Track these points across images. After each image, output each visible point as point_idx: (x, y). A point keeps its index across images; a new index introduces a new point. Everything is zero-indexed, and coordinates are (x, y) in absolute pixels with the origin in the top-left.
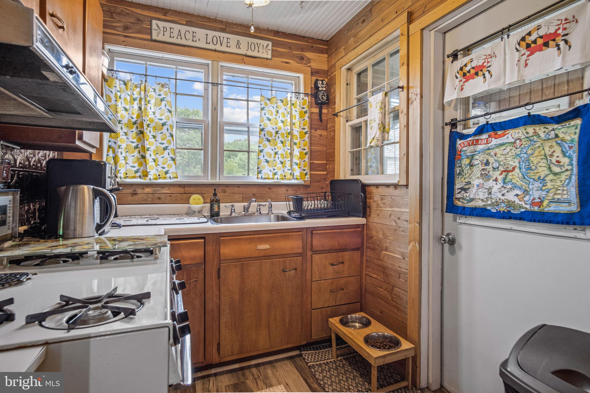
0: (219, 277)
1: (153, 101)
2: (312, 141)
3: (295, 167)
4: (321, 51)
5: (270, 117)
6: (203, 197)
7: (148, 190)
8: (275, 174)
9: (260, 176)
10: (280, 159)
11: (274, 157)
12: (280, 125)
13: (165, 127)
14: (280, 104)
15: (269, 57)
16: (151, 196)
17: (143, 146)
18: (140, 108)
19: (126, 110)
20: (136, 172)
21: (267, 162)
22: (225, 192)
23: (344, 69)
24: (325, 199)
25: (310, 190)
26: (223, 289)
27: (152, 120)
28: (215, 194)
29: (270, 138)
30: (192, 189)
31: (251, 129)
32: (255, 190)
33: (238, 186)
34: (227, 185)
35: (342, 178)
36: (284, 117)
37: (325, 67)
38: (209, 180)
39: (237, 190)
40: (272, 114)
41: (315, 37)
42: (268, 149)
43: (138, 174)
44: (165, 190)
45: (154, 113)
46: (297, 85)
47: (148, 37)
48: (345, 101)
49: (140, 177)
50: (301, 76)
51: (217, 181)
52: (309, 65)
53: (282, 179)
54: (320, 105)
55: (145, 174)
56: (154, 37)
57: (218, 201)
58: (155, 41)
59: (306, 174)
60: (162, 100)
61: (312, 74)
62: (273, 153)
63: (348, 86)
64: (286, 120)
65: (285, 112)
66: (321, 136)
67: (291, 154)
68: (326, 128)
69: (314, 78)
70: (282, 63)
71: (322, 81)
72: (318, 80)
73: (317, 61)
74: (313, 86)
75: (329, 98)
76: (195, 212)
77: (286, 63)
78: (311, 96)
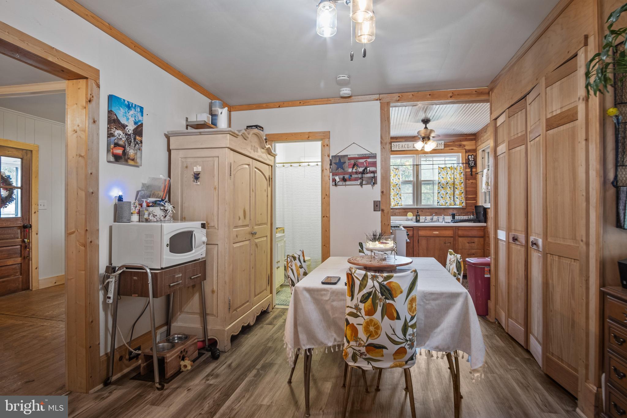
0: (418, 243)
2: (466, 186)
3: (456, 199)
4: (472, 140)
5: (443, 177)
6: (413, 214)
8: (447, 203)
9: (438, 204)
10: (449, 196)
11: (446, 195)
12: (449, 179)
13: (397, 185)
14: (448, 169)
15: (443, 148)
21: (442, 197)
22: (422, 211)
23: (480, 151)
24: (473, 215)
25: (466, 211)
26: (420, 247)
27: (392, 183)
28: (418, 212)
29: (443, 186)
30: (408, 210)
31: (434, 182)
32: (437, 211)
33: (429, 209)
34: (423, 209)
35: (480, 205)
36: (451, 175)
37: (474, 147)
38: (415, 207)
39: (428, 210)
40: (444, 175)
41: (468, 133)
42: (443, 192)
44: (397, 211)
45: (393, 180)
46: (458, 159)
48: (481, 167)
50: (460, 154)
51: (419, 207)
52: (464, 148)
53: (450, 205)
54: (471, 168)
56: (393, 149)
57: (419, 215)
58: (393, 151)
59: (462, 203)
60: (396, 175)
61: (466, 152)
62: (445, 193)
63: (483, 159)
64: (452, 177)
65: (451, 173)
66: (472, 183)
67: (454, 194)
68: (475, 179)
69: (467, 154)
70: (450, 149)
71: (471, 156)
72: (469, 155)
73: (469, 145)
74: (467, 158)
75: (475, 164)
76: (409, 220)
77: (452, 149)
78: (466, 163)
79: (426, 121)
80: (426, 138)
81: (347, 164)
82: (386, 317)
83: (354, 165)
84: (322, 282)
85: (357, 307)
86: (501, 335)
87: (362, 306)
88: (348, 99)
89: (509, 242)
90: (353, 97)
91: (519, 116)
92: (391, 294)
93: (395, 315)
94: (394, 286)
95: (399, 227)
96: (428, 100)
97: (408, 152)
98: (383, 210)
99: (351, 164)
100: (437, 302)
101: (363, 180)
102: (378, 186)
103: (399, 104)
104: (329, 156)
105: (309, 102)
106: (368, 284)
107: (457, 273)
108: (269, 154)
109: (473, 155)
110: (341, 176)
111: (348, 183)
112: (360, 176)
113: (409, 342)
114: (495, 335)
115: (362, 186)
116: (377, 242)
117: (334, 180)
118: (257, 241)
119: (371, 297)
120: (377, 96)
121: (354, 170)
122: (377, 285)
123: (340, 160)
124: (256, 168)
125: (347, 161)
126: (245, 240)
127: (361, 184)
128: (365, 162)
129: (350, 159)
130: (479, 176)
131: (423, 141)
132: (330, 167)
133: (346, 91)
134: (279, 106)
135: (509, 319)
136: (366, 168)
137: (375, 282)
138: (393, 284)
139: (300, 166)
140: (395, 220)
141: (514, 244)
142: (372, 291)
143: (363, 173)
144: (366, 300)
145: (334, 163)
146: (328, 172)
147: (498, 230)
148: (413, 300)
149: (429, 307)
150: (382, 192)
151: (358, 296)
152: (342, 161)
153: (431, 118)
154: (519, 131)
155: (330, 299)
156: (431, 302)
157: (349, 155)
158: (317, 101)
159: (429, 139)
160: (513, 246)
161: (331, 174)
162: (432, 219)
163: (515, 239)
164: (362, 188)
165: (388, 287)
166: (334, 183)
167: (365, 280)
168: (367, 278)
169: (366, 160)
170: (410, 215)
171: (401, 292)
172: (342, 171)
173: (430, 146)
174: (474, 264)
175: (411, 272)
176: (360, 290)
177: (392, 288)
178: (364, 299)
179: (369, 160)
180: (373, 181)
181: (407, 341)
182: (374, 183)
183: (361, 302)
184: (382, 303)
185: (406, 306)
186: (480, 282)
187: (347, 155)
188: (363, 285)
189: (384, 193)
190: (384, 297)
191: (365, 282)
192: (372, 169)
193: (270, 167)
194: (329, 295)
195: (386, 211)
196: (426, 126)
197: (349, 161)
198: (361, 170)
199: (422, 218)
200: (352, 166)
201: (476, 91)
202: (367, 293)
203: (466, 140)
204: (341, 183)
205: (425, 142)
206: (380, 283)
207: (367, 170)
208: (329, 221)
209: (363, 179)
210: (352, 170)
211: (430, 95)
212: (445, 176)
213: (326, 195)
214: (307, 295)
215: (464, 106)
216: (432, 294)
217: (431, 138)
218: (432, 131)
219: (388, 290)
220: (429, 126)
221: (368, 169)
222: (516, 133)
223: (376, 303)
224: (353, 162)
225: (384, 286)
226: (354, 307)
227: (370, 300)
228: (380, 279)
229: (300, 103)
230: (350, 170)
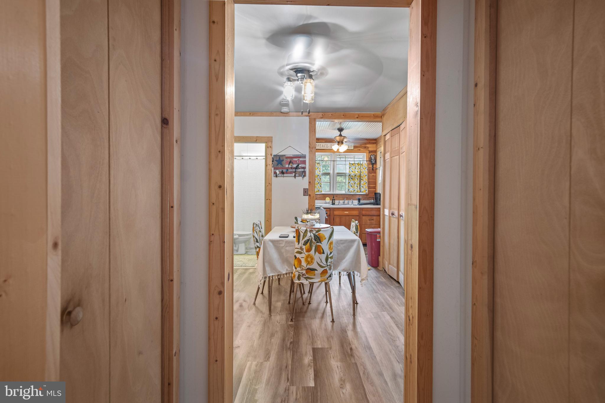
0: (334, 220)
2: (369, 178)
3: (361, 188)
4: (373, 143)
5: (353, 170)
6: (330, 198)
8: (355, 190)
9: (349, 191)
10: (357, 185)
11: (354, 185)
12: (357, 172)
13: (319, 176)
14: (356, 165)
15: (353, 149)
21: (351, 186)
22: (337, 197)
23: (379, 152)
24: (373, 200)
25: (368, 196)
28: (333, 197)
29: (352, 178)
30: (326, 196)
31: (346, 174)
32: (347, 196)
34: (338, 194)
35: (378, 192)
36: (358, 170)
37: (375, 149)
38: (331, 193)
39: (341, 196)
41: (371, 138)
42: (352, 182)
44: (319, 196)
45: (317, 173)
46: (364, 157)
48: (379, 164)
50: (365, 154)
51: (334, 193)
52: (368, 149)
53: (357, 192)
54: (373, 164)
57: (334, 200)
59: (366, 190)
61: (369, 152)
62: (353, 183)
63: (381, 158)
64: (359, 171)
65: (358, 168)
66: (373, 176)
67: (360, 183)
68: (375, 173)
69: (370, 154)
70: (358, 150)
71: (373, 155)
72: (371, 155)
73: (371, 147)
74: (370, 157)
75: (376, 162)
76: (327, 203)
77: (359, 150)
78: (369, 161)
79: (341, 130)
80: (340, 143)
81: (284, 162)
82: (317, 253)
83: (290, 162)
84: (279, 236)
85: (301, 248)
86: (385, 276)
87: (304, 247)
88: (286, 114)
89: (390, 216)
90: (290, 113)
91: (396, 137)
92: (320, 240)
93: (322, 251)
95: (320, 208)
96: (342, 118)
97: (327, 151)
98: (310, 195)
99: (287, 162)
100: (344, 245)
101: (296, 173)
102: (307, 178)
103: (322, 120)
104: (271, 155)
105: (256, 114)
106: (308, 234)
107: (356, 231)
109: (374, 155)
110: (281, 170)
111: (285, 175)
112: (294, 170)
113: (329, 267)
114: (382, 277)
116: (309, 215)
117: (275, 173)
119: (309, 242)
120: (307, 114)
121: (290, 166)
122: (312, 235)
123: (279, 158)
125: (285, 159)
127: (295, 176)
129: (287, 158)
130: (378, 171)
131: (338, 145)
132: (272, 163)
133: (285, 109)
135: (390, 265)
136: (298, 165)
137: (311, 233)
138: (321, 234)
139: (243, 159)
140: (318, 203)
141: (392, 217)
142: (309, 239)
143: (297, 168)
146: (270, 167)
147: (385, 209)
148: (331, 243)
149: (339, 248)
150: (310, 182)
151: (302, 242)
152: (281, 159)
153: (344, 128)
154: (396, 146)
155: (284, 246)
156: (341, 245)
157: (287, 155)
158: (264, 114)
159: (342, 143)
160: (392, 219)
161: (273, 168)
162: (344, 203)
163: (393, 214)
164: (295, 179)
165: (318, 236)
166: (275, 175)
167: (306, 232)
169: (298, 159)
170: (328, 200)
171: (325, 239)
172: (281, 166)
173: (343, 148)
174: (370, 232)
175: (331, 228)
176: (303, 238)
177: (320, 236)
178: (305, 243)
179: (301, 159)
180: (303, 174)
181: (328, 266)
182: (304, 176)
183: (304, 245)
184: (315, 245)
185: (328, 246)
186: (374, 244)
187: (285, 155)
188: (305, 236)
190: (316, 241)
191: (306, 234)
192: (303, 166)
194: (284, 243)
195: (312, 196)
196: (340, 133)
197: (286, 160)
198: (295, 166)
199: (337, 202)
201: (373, 115)
202: (307, 240)
203: (370, 143)
204: (280, 175)
205: (339, 145)
206: (314, 234)
207: (299, 166)
208: (271, 202)
209: (296, 172)
210: (289, 166)
211: (343, 115)
212: (354, 170)
213: (269, 183)
214: (271, 244)
215: (366, 124)
216: (341, 240)
217: (344, 142)
218: (345, 137)
219: (319, 238)
220: (343, 133)
221: (300, 165)
222: (394, 148)
223: (312, 245)
224: (289, 160)
225: (316, 235)
226: (299, 248)
227: (308, 244)
228: (314, 232)
229: (250, 114)
230: (287, 166)
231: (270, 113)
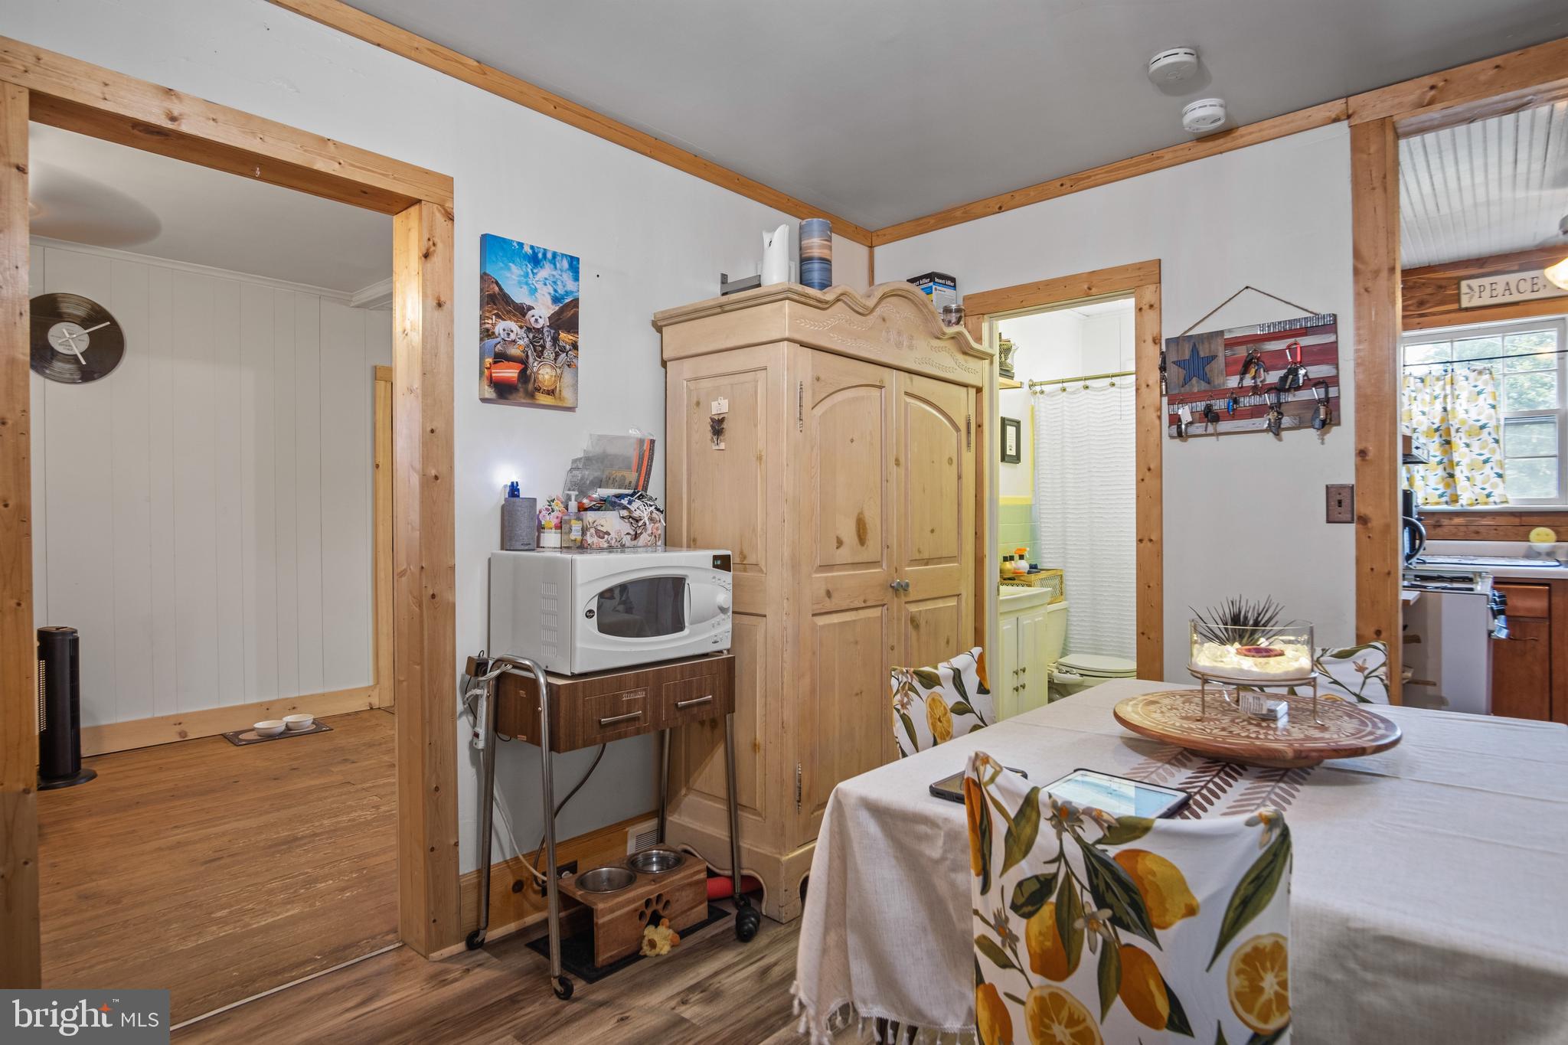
1: (1464, 395)
6: (1555, 532)
7: (1457, 521)
13: (1486, 430)
16: (1463, 529)
17: (1451, 461)
18: (1445, 409)
19: (1424, 413)
20: (1441, 496)
27: (1463, 422)
30: (1534, 519)
43: (1444, 499)
44: (1485, 522)
45: (1467, 412)
47: (1455, 306)
49: (1447, 503)
55: (1455, 499)
56: (1465, 303)
58: (1467, 309)
60: (1479, 393)
76: (1539, 554)
81: (1221, 361)
82: (1119, 1004)
83: (1247, 365)
84: (931, 787)
88: (1221, 141)
90: (1242, 131)
92: (1138, 907)
93: (1165, 1009)
94: (1154, 874)
95: (1470, 580)
97: (1534, 306)
98: (1363, 520)
99: (1236, 361)
101: (1280, 413)
102: (1344, 437)
103: (1435, 114)
104: (1156, 341)
105: (1090, 177)
106: (1039, 839)
108: (965, 353)
110: (1201, 406)
111: (1223, 426)
112: (1268, 399)
115: (1277, 434)
116: (1232, 649)
118: (914, 609)
119: (1053, 899)
120: (1338, 106)
121: (1248, 382)
122: (1074, 853)
123: (1195, 350)
124: (906, 393)
125: (1221, 353)
126: (863, 605)
127: (1276, 429)
128: (1289, 348)
129: (1232, 344)
132: (1163, 378)
133: (1203, 111)
134: (1000, 208)
136: (1294, 372)
137: (1067, 837)
138: (1151, 864)
139: (1113, 385)
142: (1055, 876)
143: (1279, 388)
144: (1030, 908)
145: (1174, 363)
146: (1153, 395)
150: (1362, 453)
151: (1007, 881)
152: (1202, 354)
155: (943, 859)
157: (1230, 331)
158: (1119, 169)
161: (1165, 400)
164: (1280, 440)
165: (1123, 875)
166: (1174, 428)
167: (1029, 820)
168: (1034, 816)
169: (1293, 341)
170: (1543, 538)
171: (1195, 910)
172: (1204, 386)
175: (1250, 823)
176: (1010, 860)
177: (1140, 879)
178: (1026, 902)
179: (1306, 341)
180: (1325, 416)
182: (1324, 423)
183: (1015, 907)
184: (1100, 938)
187: (1222, 333)
188: (1019, 844)
189: (1371, 455)
190: (1107, 913)
191: (1028, 830)
192: (1320, 371)
193: (972, 392)
194: (940, 842)
195: (1376, 523)
197: (1228, 353)
198: (1273, 377)
200: (1240, 367)
202: (1036, 877)
204: (1198, 428)
206: (1087, 849)
207: (1297, 375)
208: (1160, 554)
209: (1283, 409)
210: (1241, 380)
213: (1149, 469)
214: (873, 827)
219: (1127, 887)
221: (1302, 372)
223: (1075, 931)
224: (1242, 352)
225: (1105, 864)
226: (992, 922)
227: (1047, 911)
228: (1091, 833)
229: (1062, 185)
230: (1233, 382)
231: (1148, 156)
